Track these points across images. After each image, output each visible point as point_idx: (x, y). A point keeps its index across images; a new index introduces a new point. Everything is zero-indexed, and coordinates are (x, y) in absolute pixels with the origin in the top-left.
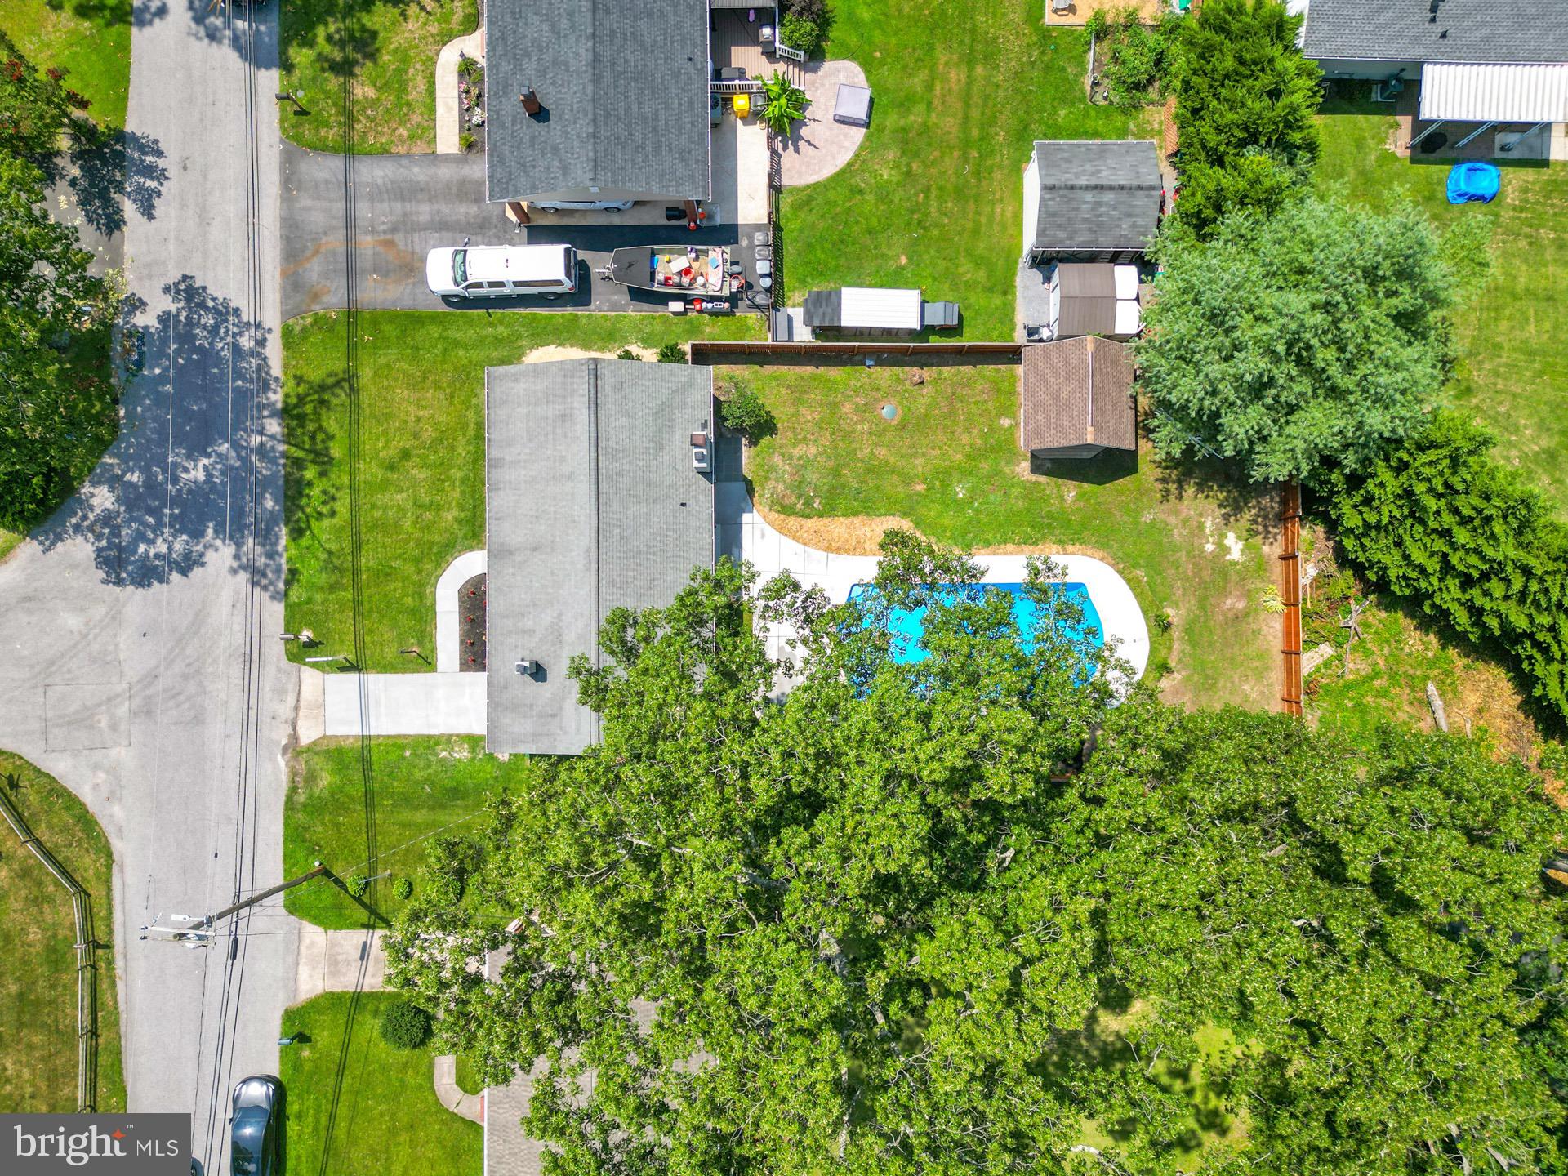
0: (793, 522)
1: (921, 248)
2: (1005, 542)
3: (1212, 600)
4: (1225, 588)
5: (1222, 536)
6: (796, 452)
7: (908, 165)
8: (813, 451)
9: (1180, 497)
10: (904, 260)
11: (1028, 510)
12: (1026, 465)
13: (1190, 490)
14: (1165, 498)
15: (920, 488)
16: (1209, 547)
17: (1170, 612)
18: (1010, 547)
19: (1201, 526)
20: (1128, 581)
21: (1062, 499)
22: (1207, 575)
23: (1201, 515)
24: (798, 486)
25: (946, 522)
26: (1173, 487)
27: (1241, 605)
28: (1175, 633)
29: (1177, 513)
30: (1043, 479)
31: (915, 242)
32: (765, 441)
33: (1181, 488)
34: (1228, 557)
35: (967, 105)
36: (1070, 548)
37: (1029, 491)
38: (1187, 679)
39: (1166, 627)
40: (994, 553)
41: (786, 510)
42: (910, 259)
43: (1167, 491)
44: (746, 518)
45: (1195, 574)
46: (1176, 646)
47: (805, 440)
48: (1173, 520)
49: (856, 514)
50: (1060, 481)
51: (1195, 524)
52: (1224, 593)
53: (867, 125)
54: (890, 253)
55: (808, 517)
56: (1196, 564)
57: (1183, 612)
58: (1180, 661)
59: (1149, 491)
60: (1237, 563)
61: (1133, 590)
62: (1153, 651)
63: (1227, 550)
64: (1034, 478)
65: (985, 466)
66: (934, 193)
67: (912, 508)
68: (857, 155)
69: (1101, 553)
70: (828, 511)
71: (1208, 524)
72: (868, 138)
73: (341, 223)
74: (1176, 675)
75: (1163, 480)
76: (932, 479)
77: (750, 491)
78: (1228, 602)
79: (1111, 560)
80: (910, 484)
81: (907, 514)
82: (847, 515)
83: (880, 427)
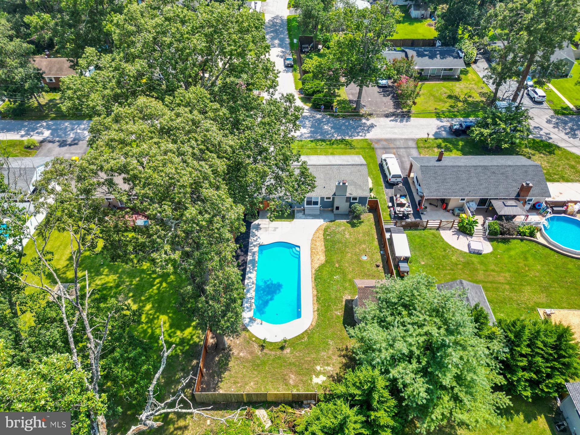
0: (321, 232)
1: (429, 268)
2: (317, 291)
3: (294, 369)
4: (300, 375)
5: (324, 374)
6: (346, 233)
7: (460, 264)
8: (347, 236)
9: (340, 356)
10: (423, 263)
11: (330, 298)
12: (349, 298)
13: (344, 361)
14: (339, 350)
15: (337, 265)
16: (318, 368)
17: (288, 351)
18: (315, 293)
19: (328, 365)
20: (302, 334)
21: (336, 310)
22: (306, 366)
23: (333, 365)
24: (335, 233)
25: (324, 273)
26: (344, 352)
27: (291, 382)
28: (279, 352)
29: (334, 355)
30: (344, 303)
31: (431, 266)
32: (349, 225)
33: (344, 356)
34: (314, 376)
35: (491, 282)
36: (316, 313)
37: (339, 299)
38: (258, 357)
39: (282, 348)
40: (313, 288)
41: (325, 230)
42: (424, 265)
43: (342, 350)
44: (322, 220)
45: (306, 361)
46: (273, 353)
47: (350, 235)
48: (330, 352)
49: (325, 248)
50: (343, 309)
51: (329, 362)
52: (298, 374)
53: (470, 252)
54: (424, 259)
55: (324, 235)
56: (310, 361)
57: (288, 356)
58: (266, 354)
59: (342, 342)
60: (311, 381)
61: (299, 336)
62: (271, 343)
63: (317, 376)
64: (344, 300)
65: (347, 284)
66: (452, 272)
67: (329, 262)
68: (458, 250)
69: (314, 324)
70: (326, 240)
71: (329, 368)
72: (466, 253)
73: (398, 146)
74: (260, 352)
75: (347, 349)
76: (340, 269)
77: (331, 221)
78: (293, 376)
79: (311, 327)
80: (338, 262)
81: (326, 261)
82: (325, 245)
83: (358, 255)
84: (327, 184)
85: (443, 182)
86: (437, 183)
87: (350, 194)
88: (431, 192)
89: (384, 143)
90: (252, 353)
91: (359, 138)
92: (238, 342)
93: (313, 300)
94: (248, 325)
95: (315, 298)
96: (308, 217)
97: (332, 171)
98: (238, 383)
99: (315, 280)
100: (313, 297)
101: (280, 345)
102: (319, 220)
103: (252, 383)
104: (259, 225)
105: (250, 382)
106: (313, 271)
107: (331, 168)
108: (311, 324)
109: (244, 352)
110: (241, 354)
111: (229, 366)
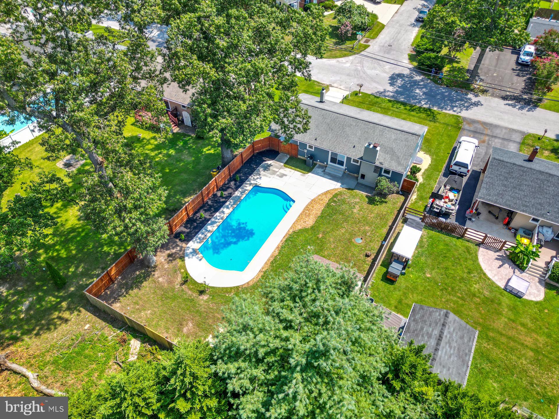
0: (329, 196)
1: (432, 284)
2: (279, 253)
3: (197, 318)
4: (198, 327)
6: (357, 206)
7: (478, 297)
8: (355, 211)
10: (428, 276)
15: (320, 236)
16: (222, 330)
17: (205, 297)
18: (276, 254)
20: (231, 288)
22: (210, 321)
24: (344, 202)
25: (301, 238)
27: (185, 330)
28: (195, 295)
31: (436, 283)
32: (367, 200)
35: (509, 338)
36: (262, 273)
38: (173, 289)
39: (202, 292)
40: (278, 247)
41: (336, 195)
42: (428, 278)
44: (340, 184)
45: (214, 316)
46: (190, 292)
47: (360, 210)
49: (322, 213)
52: (198, 325)
53: (505, 289)
54: (433, 272)
55: (329, 200)
57: (202, 303)
58: (183, 290)
61: (227, 288)
62: (195, 283)
66: (460, 302)
67: (314, 230)
68: (489, 279)
69: (251, 284)
70: (328, 205)
72: (498, 287)
73: (494, 135)
74: (178, 286)
76: (321, 241)
77: (349, 189)
78: (191, 325)
79: (246, 286)
80: (324, 232)
81: (312, 228)
82: (323, 211)
83: (353, 235)
84: (359, 143)
85: (515, 188)
86: (505, 186)
87: (381, 163)
88: (490, 195)
89: (480, 126)
90: (170, 282)
91: (451, 112)
92: (166, 267)
93: (269, 260)
94: (188, 255)
95: (272, 259)
96: (326, 176)
97: (374, 131)
98: (138, 305)
99: (286, 241)
100: (271, 257)
101: (202, 289)
102: (335, 183)
103: (149, 312)
104: (270, 165)
105: (149, 310)
106: (291, 231)
107: (374, 127)
108: (248, 283)
109: (164, 279)
110: (160, 279)
111: (143, 285)
